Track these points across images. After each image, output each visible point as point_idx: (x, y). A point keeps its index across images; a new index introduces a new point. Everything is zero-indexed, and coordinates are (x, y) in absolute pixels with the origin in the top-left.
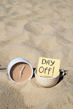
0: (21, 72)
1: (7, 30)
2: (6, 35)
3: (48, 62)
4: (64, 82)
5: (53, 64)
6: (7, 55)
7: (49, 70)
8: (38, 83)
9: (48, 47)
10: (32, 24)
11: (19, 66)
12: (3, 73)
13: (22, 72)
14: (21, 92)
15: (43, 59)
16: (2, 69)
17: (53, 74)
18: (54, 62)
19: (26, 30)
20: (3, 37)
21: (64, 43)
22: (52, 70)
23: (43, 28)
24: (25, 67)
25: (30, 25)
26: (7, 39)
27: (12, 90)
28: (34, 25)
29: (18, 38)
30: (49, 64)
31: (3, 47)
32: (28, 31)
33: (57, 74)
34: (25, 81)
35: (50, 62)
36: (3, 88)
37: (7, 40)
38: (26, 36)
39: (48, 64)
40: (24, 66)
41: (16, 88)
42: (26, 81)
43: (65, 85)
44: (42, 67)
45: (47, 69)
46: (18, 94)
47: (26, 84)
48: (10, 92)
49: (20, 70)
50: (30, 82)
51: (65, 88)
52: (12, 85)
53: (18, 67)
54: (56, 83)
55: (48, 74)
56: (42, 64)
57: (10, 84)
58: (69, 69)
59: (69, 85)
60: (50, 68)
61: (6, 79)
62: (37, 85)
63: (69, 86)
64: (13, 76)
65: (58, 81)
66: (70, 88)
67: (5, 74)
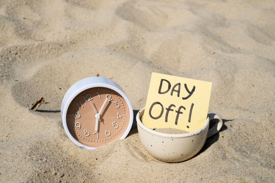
0: (97, 116)
1: (70, 17)
2: (66, 29)
3: (177, 88)
4: (220, 147)
5: (191, 93)
6: (64, 76)
7: (179, 112)
8: (146, 150)
9: (179, 61)
10: (139, 6)
11: (95, 98)
12: (49, 120)
13: (101, 117)
14: (96, 172)
15: (162, 80)
16: (50, 112)
17: (189, 124)
18: (193, 90)
19: (123, 17)
20: (60, 32)
21: (223, 50)
22: (186, 113)
23: (166, 17)
24: (110, 102)
25: (133, 7)
26: (68, 38)
27: (71, 166)
28: (143, 8)
29: (99, 35)
30: (178, 96)
31: (57, 56)
32: (127, 19)
33: (200, 124)
34: (109, 144)
35: (183, 87)
36: (45, 160)
37: (69, 41)
38: (121, 31)
39: (175, 93)
40: (106, 99)
41: (81, 161)
42: (112, 142)
43: (224, 158)
44: (159, 103)
45: (172, 108)
46: (85, 178)
47: (111, 152)
48: (63, 171)
49: (96, 112)
50: (123, 145)
51: (224, 165)
52: (72, 153)
53: (90, 102)
54: (198, 151)
55: (176, 123)
56: (160, 92)
57: (65, 149)
58: (236, 117)
59: (236, 156)
60: (182, 107)
61: (57, 135)
62: (142, 154)
63: (235, 159)
64: (77, 127)
65: (202, 145)
66: (237, 164)
67: (55, 124)
